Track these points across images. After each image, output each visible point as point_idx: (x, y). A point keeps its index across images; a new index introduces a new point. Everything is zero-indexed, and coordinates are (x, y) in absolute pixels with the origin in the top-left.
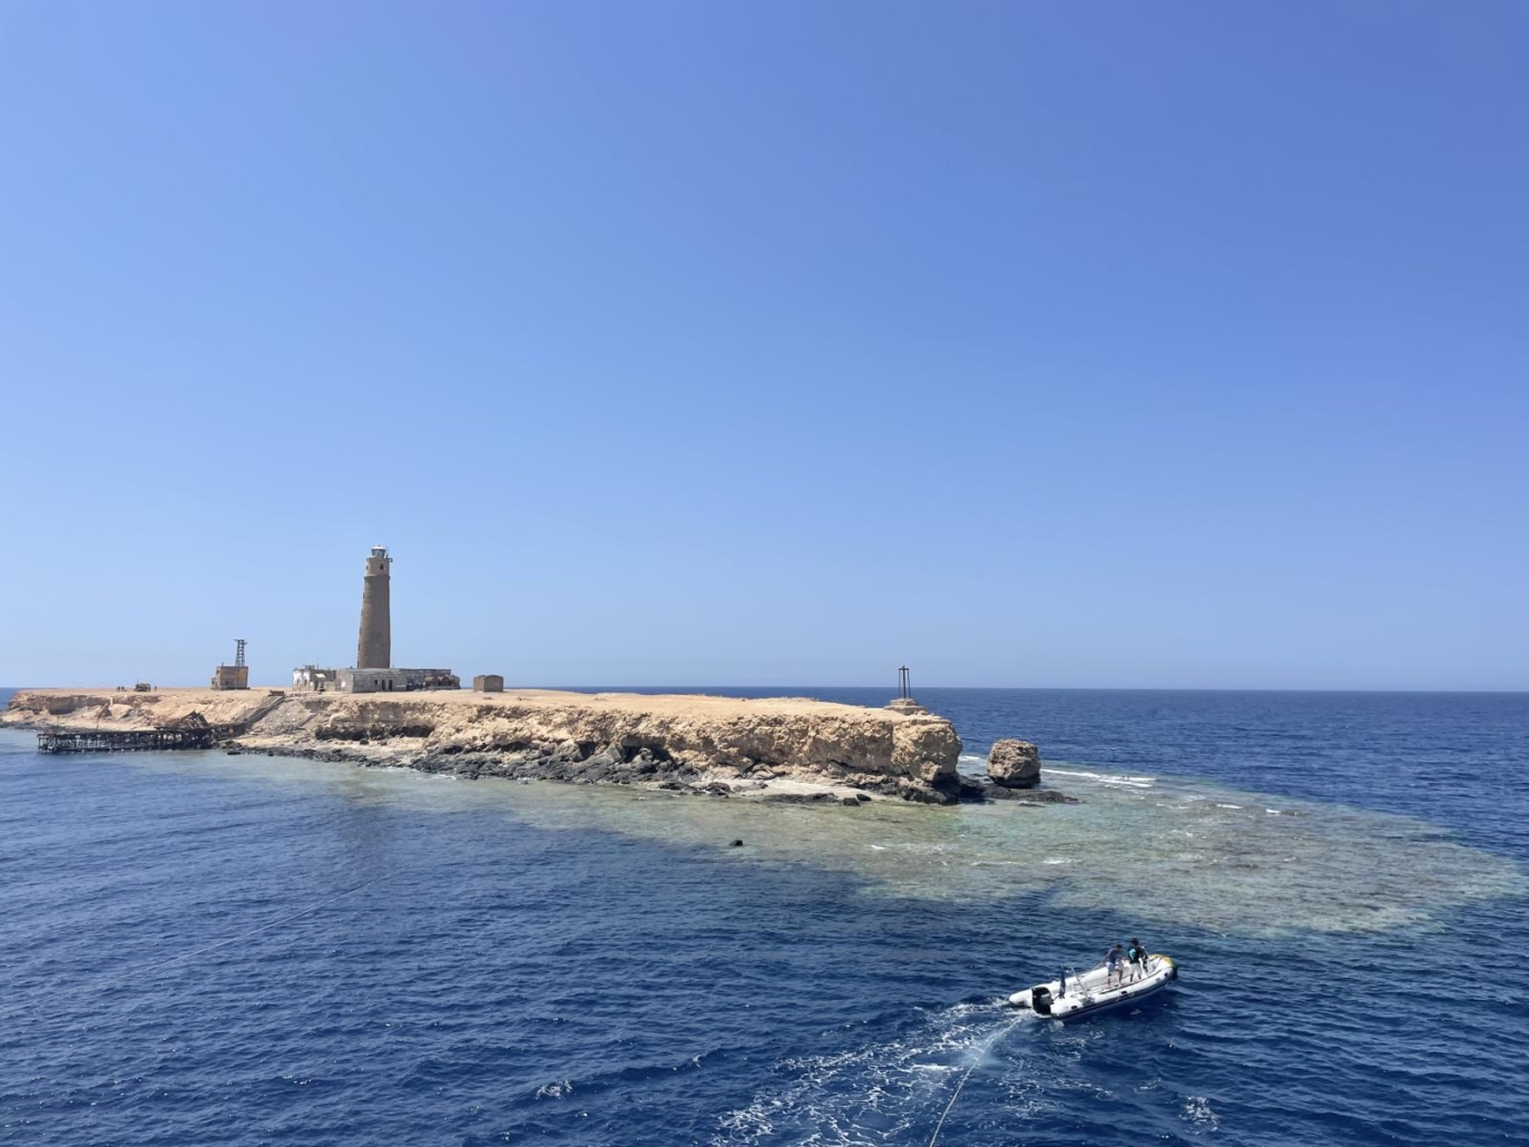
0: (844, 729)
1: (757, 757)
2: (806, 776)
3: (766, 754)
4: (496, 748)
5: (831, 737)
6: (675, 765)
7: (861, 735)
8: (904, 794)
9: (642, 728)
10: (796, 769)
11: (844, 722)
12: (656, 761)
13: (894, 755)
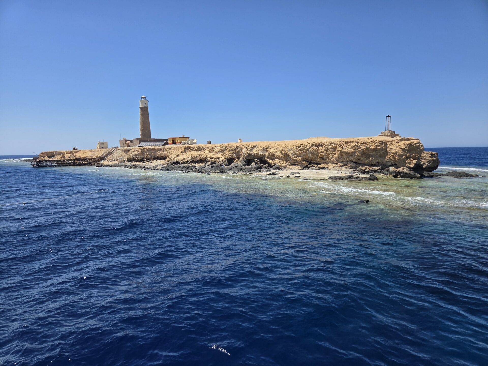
0: (357, 146)
1: (310, 161)
2: (336, 168)
3: (314, 160)
4: (192, 162)
5: (351, 150)
6: (270, 166)
7: (367, 148)
8: (394, 174)
9: (254, 151)
10: (330, 166)
11: (357, 143)
12: (261, 165)
13: (388, 157)
